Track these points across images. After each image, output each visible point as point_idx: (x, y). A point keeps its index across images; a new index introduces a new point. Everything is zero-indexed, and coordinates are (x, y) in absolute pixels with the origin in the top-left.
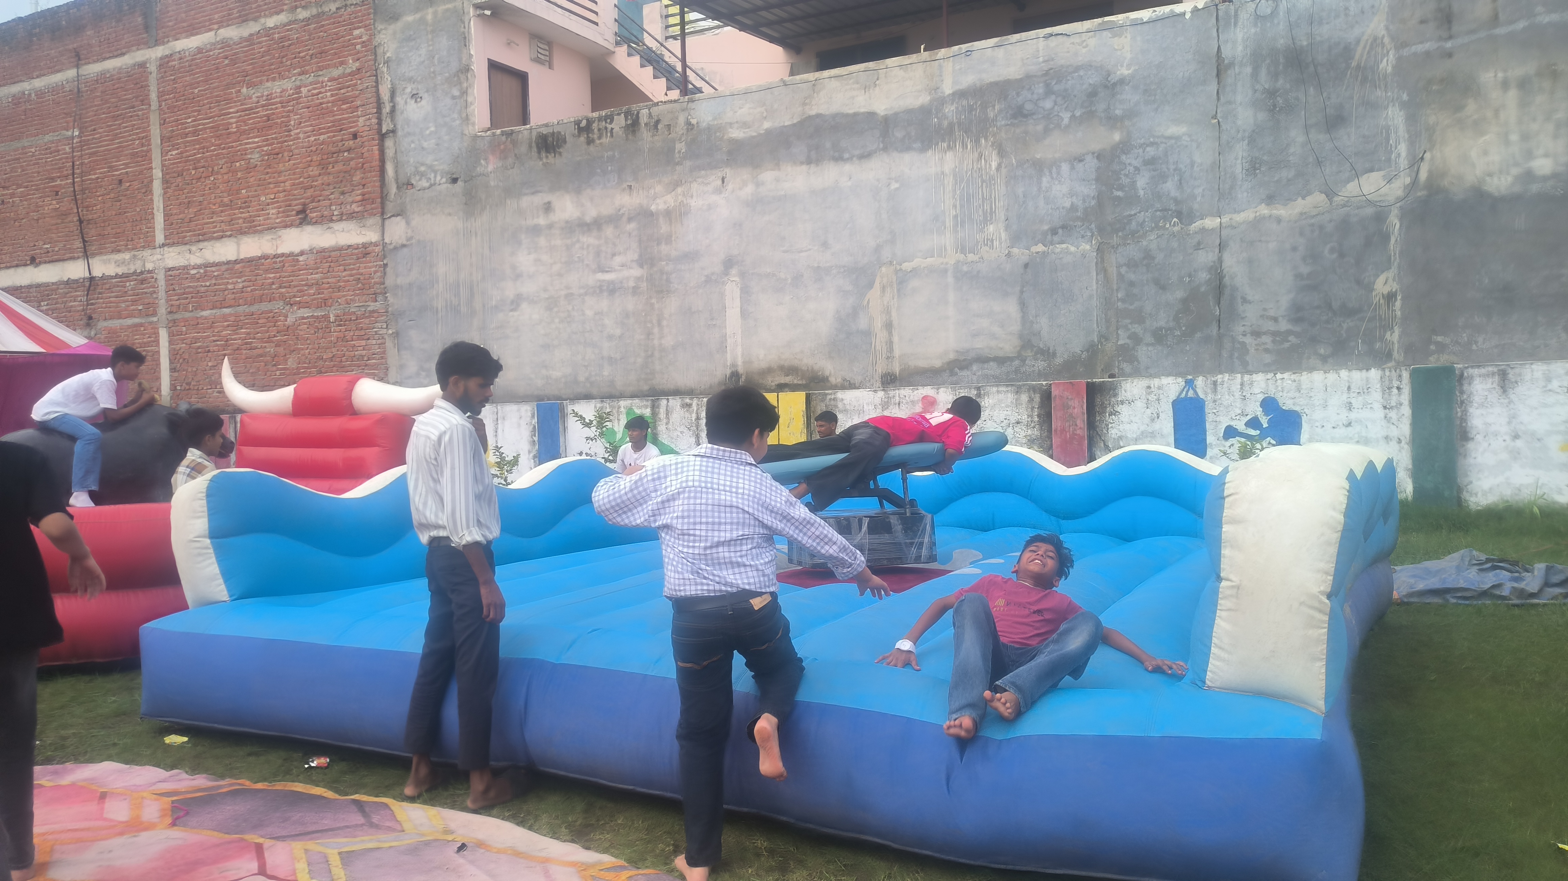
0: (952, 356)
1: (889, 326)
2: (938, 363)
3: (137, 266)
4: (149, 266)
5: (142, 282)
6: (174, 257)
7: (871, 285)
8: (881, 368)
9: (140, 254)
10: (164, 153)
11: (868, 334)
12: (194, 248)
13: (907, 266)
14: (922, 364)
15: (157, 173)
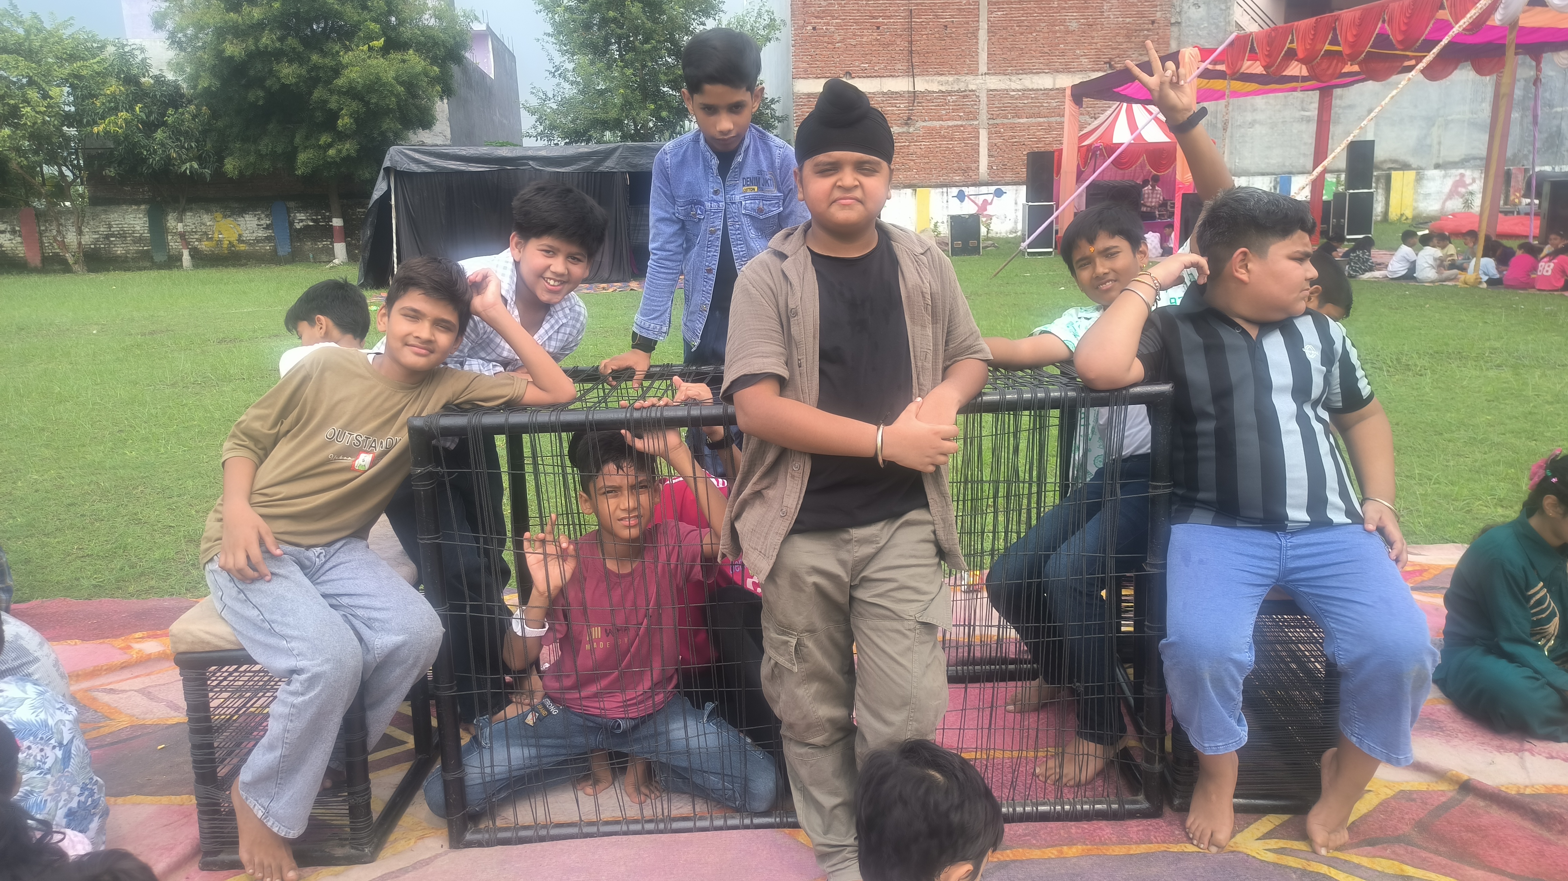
0: (1463, 157)
1: (1439, 143)
2: (1457, 159)
3: (962, 87)
4: (973, 87)
5: (964, 97)
6: (995, 83)
7: (1433, 125)
8: (1434, 161)
9: (963, 78)
10: (990, 12)
11: (1430, 146)
12: (1014, 78)
13: (1449, 118)
14: (1451, 160)
15: (984, 25)
